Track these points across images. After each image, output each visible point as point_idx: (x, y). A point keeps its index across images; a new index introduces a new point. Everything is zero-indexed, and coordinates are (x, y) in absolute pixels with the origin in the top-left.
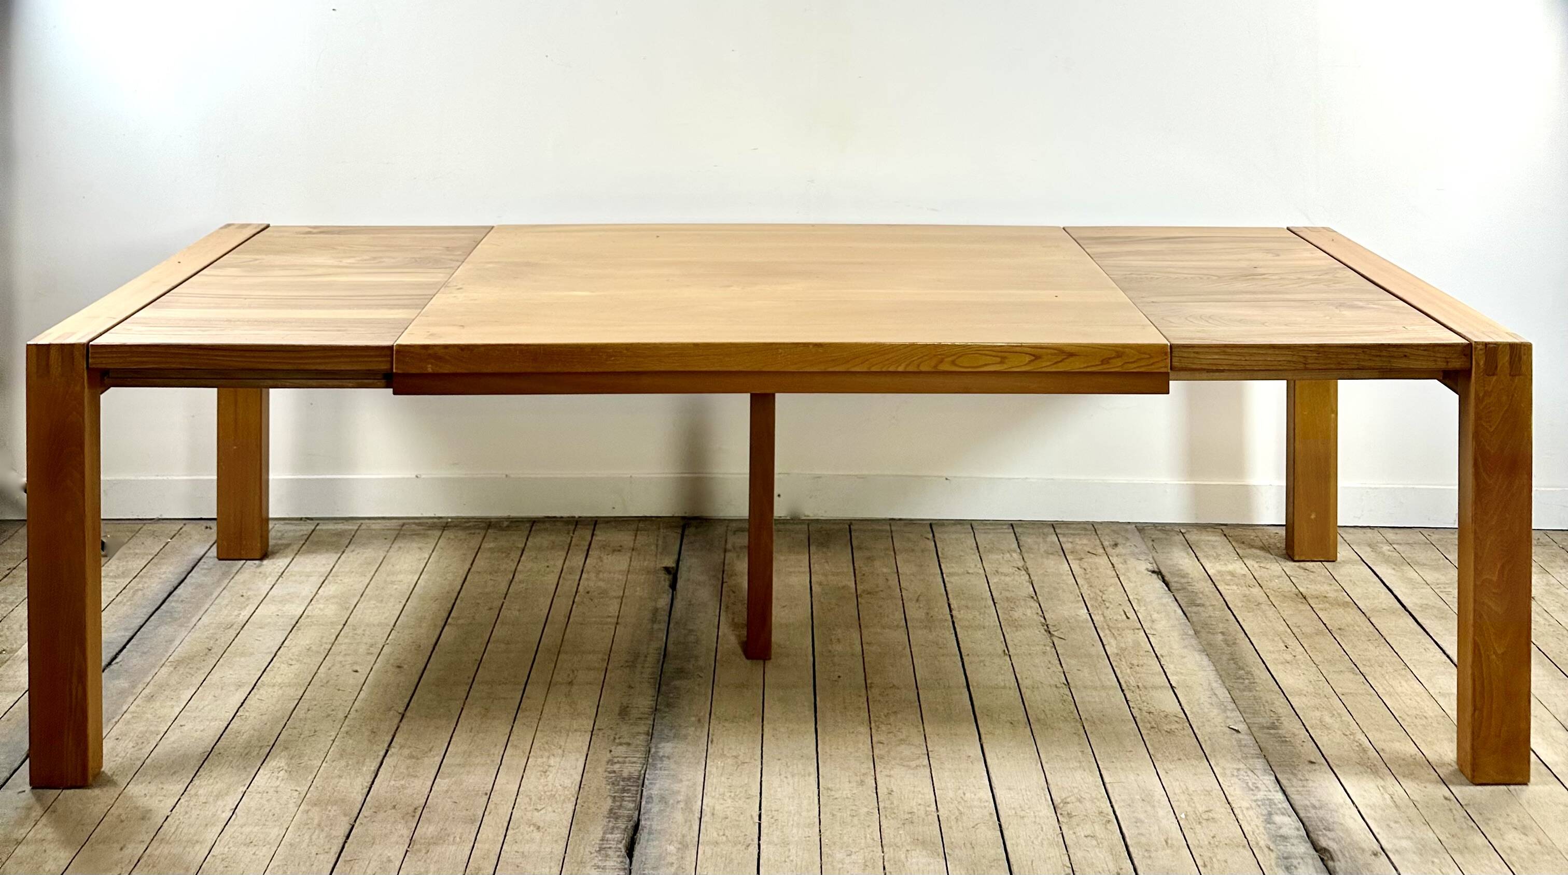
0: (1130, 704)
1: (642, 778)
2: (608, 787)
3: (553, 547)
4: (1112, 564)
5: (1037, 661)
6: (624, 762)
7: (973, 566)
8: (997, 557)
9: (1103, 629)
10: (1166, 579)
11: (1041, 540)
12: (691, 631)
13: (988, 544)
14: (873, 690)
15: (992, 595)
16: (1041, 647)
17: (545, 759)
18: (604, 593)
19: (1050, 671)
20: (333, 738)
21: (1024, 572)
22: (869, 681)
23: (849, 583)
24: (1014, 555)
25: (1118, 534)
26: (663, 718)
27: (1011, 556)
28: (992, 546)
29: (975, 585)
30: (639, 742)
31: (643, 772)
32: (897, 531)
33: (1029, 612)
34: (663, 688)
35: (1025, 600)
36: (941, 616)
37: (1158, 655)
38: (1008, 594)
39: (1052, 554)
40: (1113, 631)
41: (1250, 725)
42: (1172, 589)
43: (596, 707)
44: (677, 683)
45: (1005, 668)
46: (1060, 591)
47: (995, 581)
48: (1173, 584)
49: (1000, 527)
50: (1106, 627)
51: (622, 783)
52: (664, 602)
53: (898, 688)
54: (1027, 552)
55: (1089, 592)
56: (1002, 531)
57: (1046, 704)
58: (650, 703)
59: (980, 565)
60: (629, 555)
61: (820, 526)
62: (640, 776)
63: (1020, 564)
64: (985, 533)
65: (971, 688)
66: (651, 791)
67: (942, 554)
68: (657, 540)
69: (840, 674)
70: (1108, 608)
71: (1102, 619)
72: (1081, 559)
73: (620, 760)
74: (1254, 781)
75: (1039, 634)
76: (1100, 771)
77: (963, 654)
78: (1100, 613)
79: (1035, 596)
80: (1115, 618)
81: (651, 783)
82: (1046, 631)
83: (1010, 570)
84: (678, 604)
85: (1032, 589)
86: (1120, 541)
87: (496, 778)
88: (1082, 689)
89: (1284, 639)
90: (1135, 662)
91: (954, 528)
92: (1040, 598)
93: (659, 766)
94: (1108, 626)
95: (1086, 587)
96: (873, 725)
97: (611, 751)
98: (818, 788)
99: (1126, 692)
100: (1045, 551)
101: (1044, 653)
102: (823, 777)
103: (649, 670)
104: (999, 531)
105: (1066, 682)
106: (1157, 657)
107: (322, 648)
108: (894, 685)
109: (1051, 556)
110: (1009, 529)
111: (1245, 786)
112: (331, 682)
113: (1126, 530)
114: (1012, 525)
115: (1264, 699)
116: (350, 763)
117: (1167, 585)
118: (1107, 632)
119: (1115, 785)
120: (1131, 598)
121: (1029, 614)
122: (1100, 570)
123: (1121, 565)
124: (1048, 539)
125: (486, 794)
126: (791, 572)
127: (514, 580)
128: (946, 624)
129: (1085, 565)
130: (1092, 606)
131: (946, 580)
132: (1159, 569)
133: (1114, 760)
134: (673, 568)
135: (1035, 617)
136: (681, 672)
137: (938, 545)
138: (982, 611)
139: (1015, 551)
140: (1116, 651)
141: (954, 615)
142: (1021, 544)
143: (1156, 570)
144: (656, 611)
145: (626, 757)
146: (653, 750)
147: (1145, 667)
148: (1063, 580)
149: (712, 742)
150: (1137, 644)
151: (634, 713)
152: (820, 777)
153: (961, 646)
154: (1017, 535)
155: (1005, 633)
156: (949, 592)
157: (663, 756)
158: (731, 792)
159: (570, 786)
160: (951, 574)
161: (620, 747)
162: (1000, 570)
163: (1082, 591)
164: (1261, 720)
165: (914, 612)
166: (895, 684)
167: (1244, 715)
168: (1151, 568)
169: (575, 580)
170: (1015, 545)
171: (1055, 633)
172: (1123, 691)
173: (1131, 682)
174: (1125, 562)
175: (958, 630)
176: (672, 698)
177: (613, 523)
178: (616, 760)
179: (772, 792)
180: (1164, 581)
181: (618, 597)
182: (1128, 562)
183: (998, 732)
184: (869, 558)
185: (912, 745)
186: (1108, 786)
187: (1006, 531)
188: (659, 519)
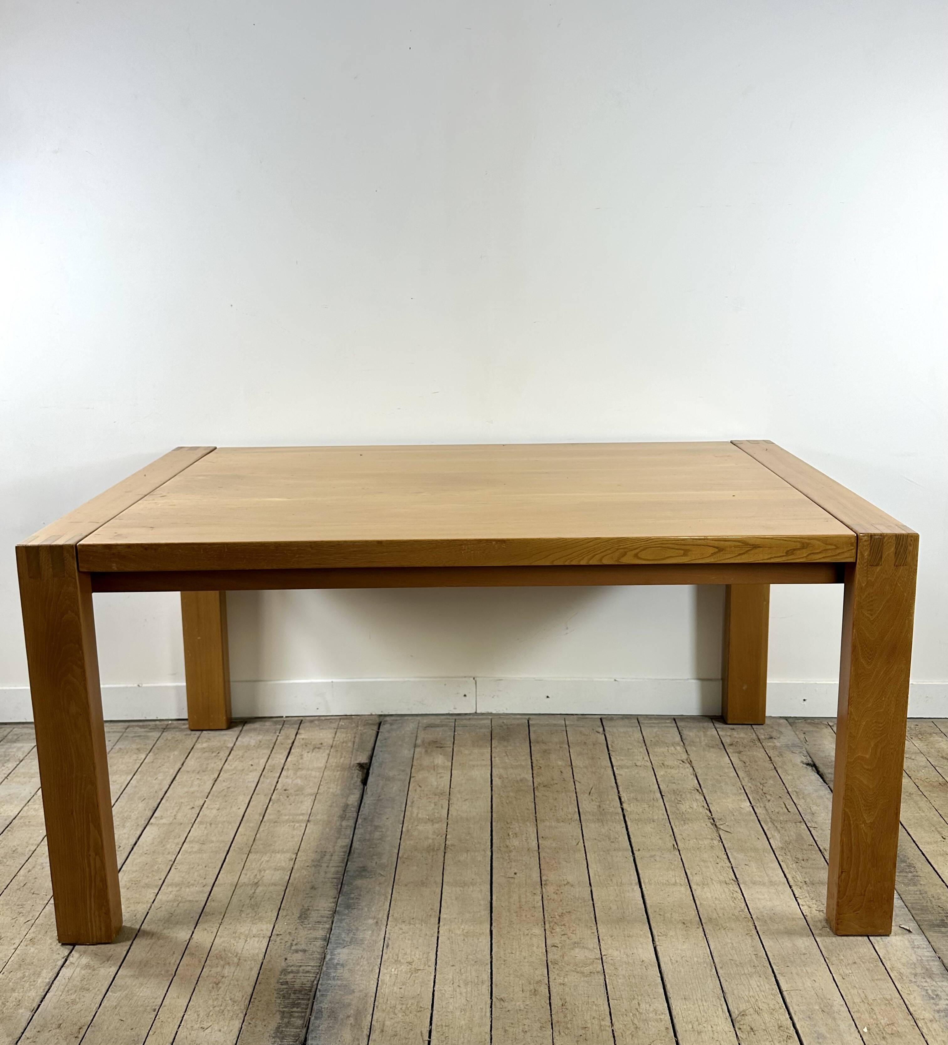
0: (799, 901)
1: (314, 989)
2: (278, 1001)
3: (259, 746)
4: (770, 758)
5: (706, 856)
6: (298, 972)
7: (640, 758)
8: (662, 749)
9: (766, 822)
10: (821, 770)
11: (702, 733)
12: (376, 827)
13: (654, 738)
14: (548, 888)
15: (659, 788)
16: (709, 841)
17: (219, 969)
18: (300, 790)
19: (718, 865)
21: (688, 765)
22: (543, 878)
23: (526, 776)
24: (678, 748)
25: (772, 728)
26: (342, 921)
27: (676, 749)
28: (657, 738)
29: (644, 778)
30: (315, 948)
31: (316, 982)
32: (572, 725)
33: (695, 805)
34: (345, 888)
35: (691, 793)
36: (613, 809)
37: (821, 848)
38: (674, 787)
39: (713, 747)
40: (776, 824)
41: (920, 924)
42: (827, 780)
43: (278, 909)
44: (359, 882)
45: (676, 863)
46: (723, 784)
47: (662, 773)
48: (827, 775)
49: (663, 721)
50: (769, 820)
52: (353, 799)
53: (572, 886)
54: (691, 745)
55: (750, 784)
56: (666, 725)
57: (717, 902)
58: (330, 905)
59: (647, 758)
60: (328, 751)
61: (501, 721)
62: (312, 987)
63: (684, 756)
64: (651, 727)
65: (643, 885)
66: (322, 1005)
67: (612, 747)
68: (355, 737)
69: (516, 871)
70: (769, 801)
71: (764, 812)
72: (740, 752)
73: (294, 968)
75: (705, 827)
76: (775, 976)
77: (634, 849)
78: (762, 806)
79: (700, 789)
80: (777, 811)
82: (712, 824)
83: (675, 763)
84: (368, 800)
85: (696, 781)
86: (774, 734)
88: (751, 885)
89: (939, 829)
90: (800, 856)
91: (621, 723)
92: (704, 790)
93: (333, 975)
94: (771, 818)
95: (746, 779)
96: (547, 926)
97: (286, 959)
98: (491, 998)
99: (794, 888)
100: (706, 745)
101: (712, 847)
103: (333, 870)
104: (663, 725)
105: (735, 879)
108: (568, 883)
109: (712, 749)
110: (671, 723)
111: (925, 993)
113: (779, 725)
114: (674, 720)
115: (929, 893)
117: (822, 776)
118: (770, 824)
119: (792, 993)
120: (789, 790)
121: (695, 807)
122: (759, 763)
123: (777, 758)
124: (709, 733)
126: (474, 766)
127: (219, 779)
128: (617, 818)
129: (744, 758)
130: (754, 799)
131: (616, 772)
132: (813, 761)
133: (789, 964)
134: (366, 764)
135: (701, 810)
136: (364, 871)
137: (608, 739)
138: (651, 803)
139: (678, 744)
140: (781, 845)
141: (624, 808)
142: (684, 737)
143: (810, 762)
144: (346, 806)
145: (301, 966)
146: (328, 957)
148: (725, 773)
149: (387, 947)
150: (800, 837)
151: (314, 916)
152: (493, 985)
153: (632, 841)
154: (680, 729)
155: (674, 827)
156: (619, 784)
157: (338, 964)
158: (402, 1004)
160: (621, 767)
161: (296, 954)
162: (666, 763)
163: (743, 784)
164: (930, 917)
165: (588, 806)
166: (570, 881)
167: (913, 912)
168: (805, 761)
169: (275, 776)
170: (678, 739)
171: (721, 827)
172: (791, 888)
173: (798, 878)
174: (781, 755)
175: (629, 823)
176: (353, 899)
177: (316, 722)
178: (290, 968)
180: (818, 773)
181: (311, 795)
182: (784, 755)
183: (672, 933)
184: (545, 751)
185: (587, 948)
186: (785, 993)
187: (669, 725)
188: (359, 717)
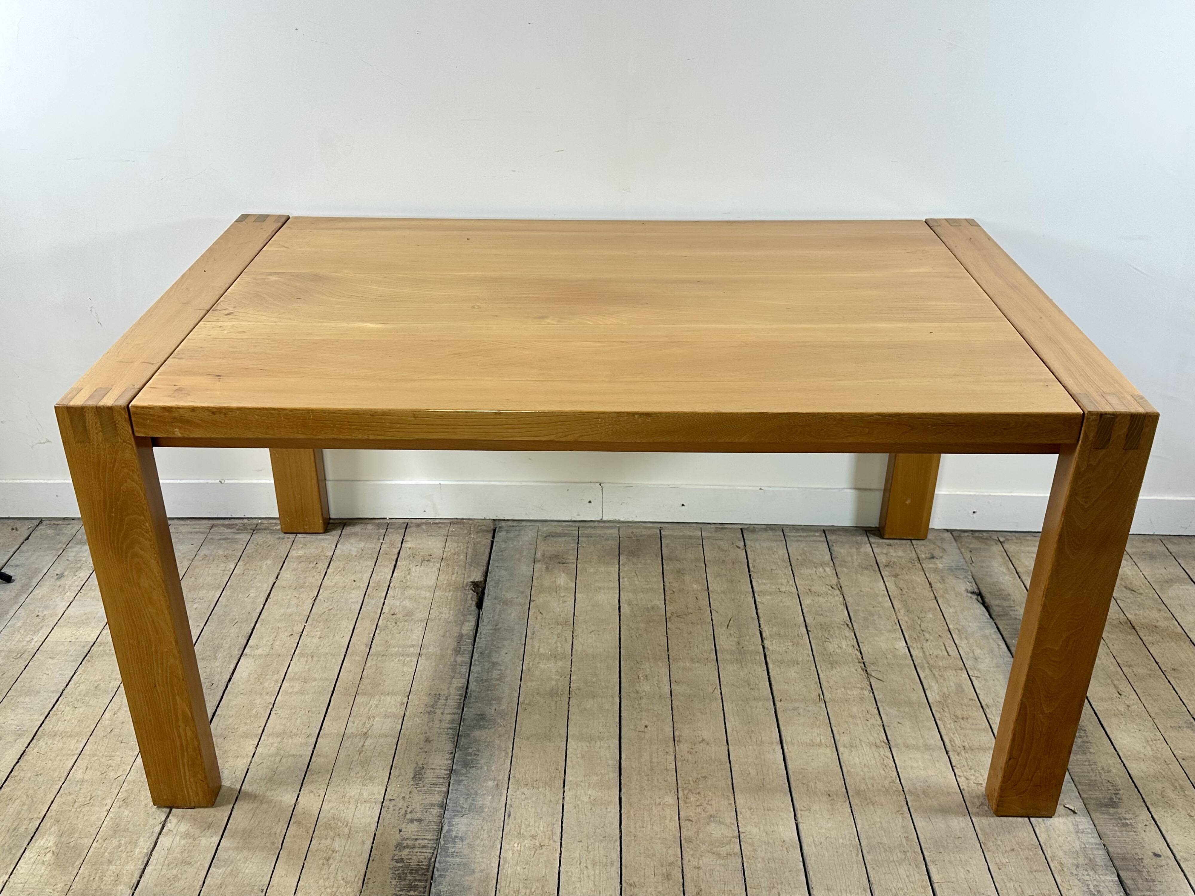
0: (956, 771)
1: (431, 868)
2: (394, 882)
3: (361, 556)
4: (930, 584)
5: (855, 709)
6: (414, 847)
7: (784, 581)
8: (809, 571)
9: (922, 667)
10: (987, 600)
11: (854, 550)
12: (495, 664)
13: (801, 555)
14: (681, 745)
15: (805, 620)
16: (859, 691)
17: (329, 841)
18: (409, 614)
19: (869, 724)
20: (108, 808)
21: (838, 592)
22: (677, 733)
23: (658, 603)
24: (828, 569)
25: (934, 544)
26: (459, 782)
27: (825, 571)
28: (804, 556)
29: (788, 607)
30: (431, 818)
31: (433, 860)
32: (709, 538)
33: (844, 644)
34: (463, 741)
35: (839, 628)
36: (753, 647)
37: (983, 704)
38: (820, 619)
39: (866, 569)
40: (934, 671)
41: (1086, 801)
42: (994, 614)
43: (389, 767)
44: (477, 733)
45: (821, 718)
46: (876, 618)
47: (808, 602)
48: (994, 608)
49: (812, 534)
50: (926, 665)
51: (409, 877)
52: (468, 627)
53: (708, 744)
54: (841, 566)
55: (906, 618)
56: (814, 538)
57: (866, 770)
58: (446, 762)
59: (792, 582)
60: (438, 565)
61: (630, 531)
62: (429, 866)
63: (834, 581)
64: (798, 541)
65: (785, 745)
66: (441, 888)
67: (754, 567)
68: (468, 548)
69: (647, 723)
70: (927, 640)
71: (921, 654)
72: (896, 576)
73: (410, 842)
74: (1095, 883)
75: (855, 673)
76: (926, 864)
77: (776, 698)
78: (919, 646)
79: (850, 623)
80: (935, 653)
81: (440, 876)
82: (863, 669)
83: (824, 589)
84: (484, 629)
85: (846, 613)
86: (937, 553)
87: (274, 868)
88: (903, 749)
89: (1116, 682)
90: (959, 713)
91: (765, 535)
92: (855, 624)
93: (451, 850)
94: (928, 663)
95: (902, 612)
96: (681, 794)
97: (400, 831)
98: (621, 883)
99: (950, 754)
100: (859, 565)
101: (861, 699)
102: (626, 867)
103: (449, 717)
104: (812, 539)
105: (886, 741)
106: (982, 707)
107: (111, 685)
108: (703, 740)
109: (866, 572)
110: (821, 536)
111: (1085, 889)
112: (116, 731)
113: (943, 540)
114: (824, 531)
115: (1099, 765)
116: (123, 842)
117: (987, 608)
118: (927, 671)
119: (943, 886)
120: (951, 627)
121: (844, 647)
122: (917, 590)
123: (939, 584)
124: (862, 550)
125: (262, 890)
126: (600, 588)
127: (319, 597)
128: (758, 658)
129: (902, 584)
130: (910, 637)
131: (758, 600)
132: (978, 589)
133: (942, 851)
134: (481, 581)
135: (851, 650)
136: (482, 719)
137: (749, 556)
138: (795, 641)
139: (827, 564)
140: (938, 699)
141: (766, 646)
142: (834, 556)
143: (976, 590)
144: (461, 636)
145: (416, 839)
146: (446, 828)
147: (970, 720)
148: (879, 603)
149: (509, 816)
150: (959, 688)
151: (430, 776)
152: (623, 867)
153: (774, 688)
154: (830, 544)
155: (820, 672)
156: (760, 615)
157: (456, 837)
158: (526, 888)
159: (353, 880)
160: (763, 593)
161: (410, 825)
162: (813, 589)
163: (899, 618)
164: (1098, 794)
165: (725, 642)
166: (706, 737)
167: (1079, 787)
168: (970, 589)
169: (380, 597)
170: (828, 557)
171: (873, 674)
172: (947, 752)
173: (957, 742)
174: (943, 580)
175: (770, 666)
176: (471, 754)
177: (424, 527)
178: (405, 843)
179: (571, 888)
180: (984, 603)
181: (422, 621)
182: (947, 581)
183: (815, 807)
184: (679, 571)
185: (723, 823)
186: (936, 886)
187: (819, 539)
188: (471, 522)
